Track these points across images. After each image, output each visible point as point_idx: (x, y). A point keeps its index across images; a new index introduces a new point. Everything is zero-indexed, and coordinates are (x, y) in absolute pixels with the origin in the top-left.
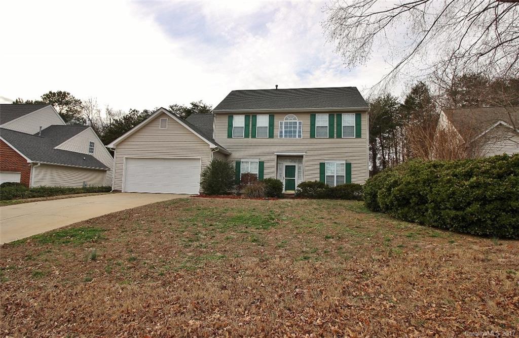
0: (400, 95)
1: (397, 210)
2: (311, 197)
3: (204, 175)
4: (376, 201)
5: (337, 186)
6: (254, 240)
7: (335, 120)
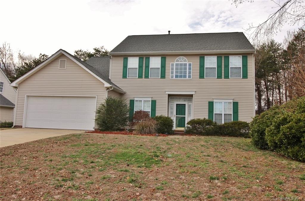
0: (282, 42)
1: (287, 148)
2: (200, 134)
3: (99, 112)
4: (264, 139)
5: (225, 124)
6: (132, 180)
7: (223, 62)
